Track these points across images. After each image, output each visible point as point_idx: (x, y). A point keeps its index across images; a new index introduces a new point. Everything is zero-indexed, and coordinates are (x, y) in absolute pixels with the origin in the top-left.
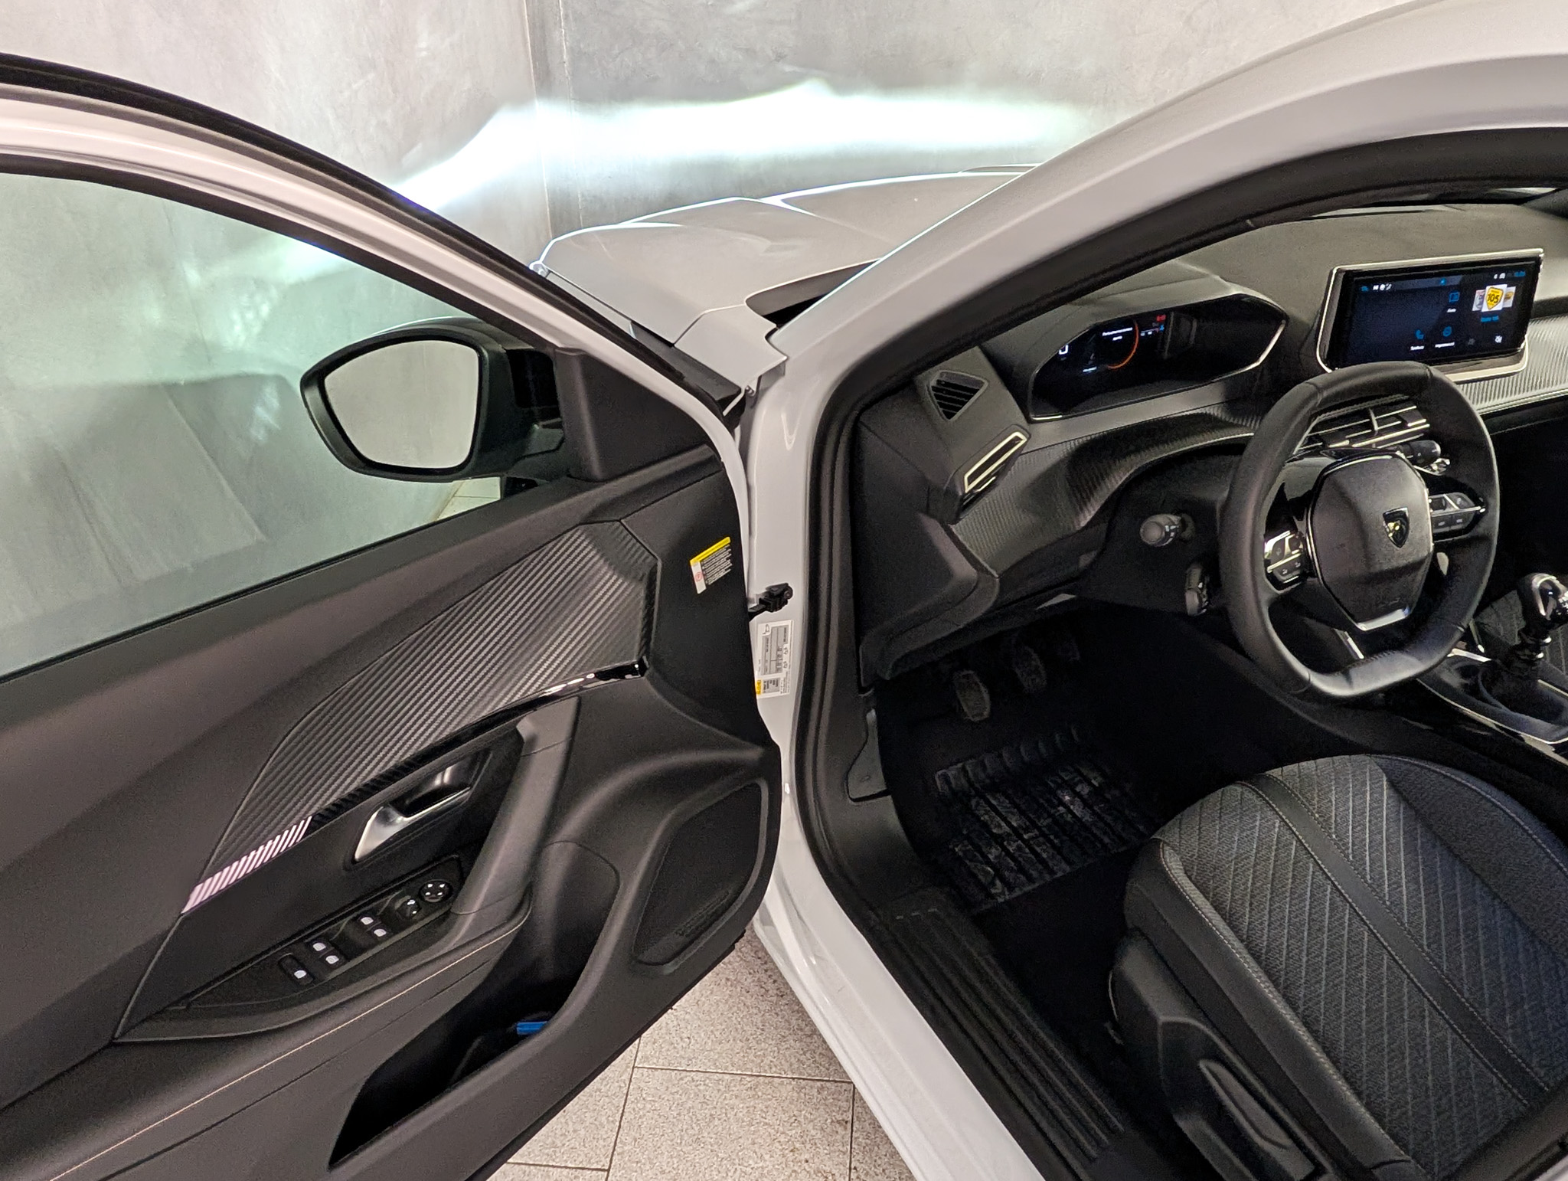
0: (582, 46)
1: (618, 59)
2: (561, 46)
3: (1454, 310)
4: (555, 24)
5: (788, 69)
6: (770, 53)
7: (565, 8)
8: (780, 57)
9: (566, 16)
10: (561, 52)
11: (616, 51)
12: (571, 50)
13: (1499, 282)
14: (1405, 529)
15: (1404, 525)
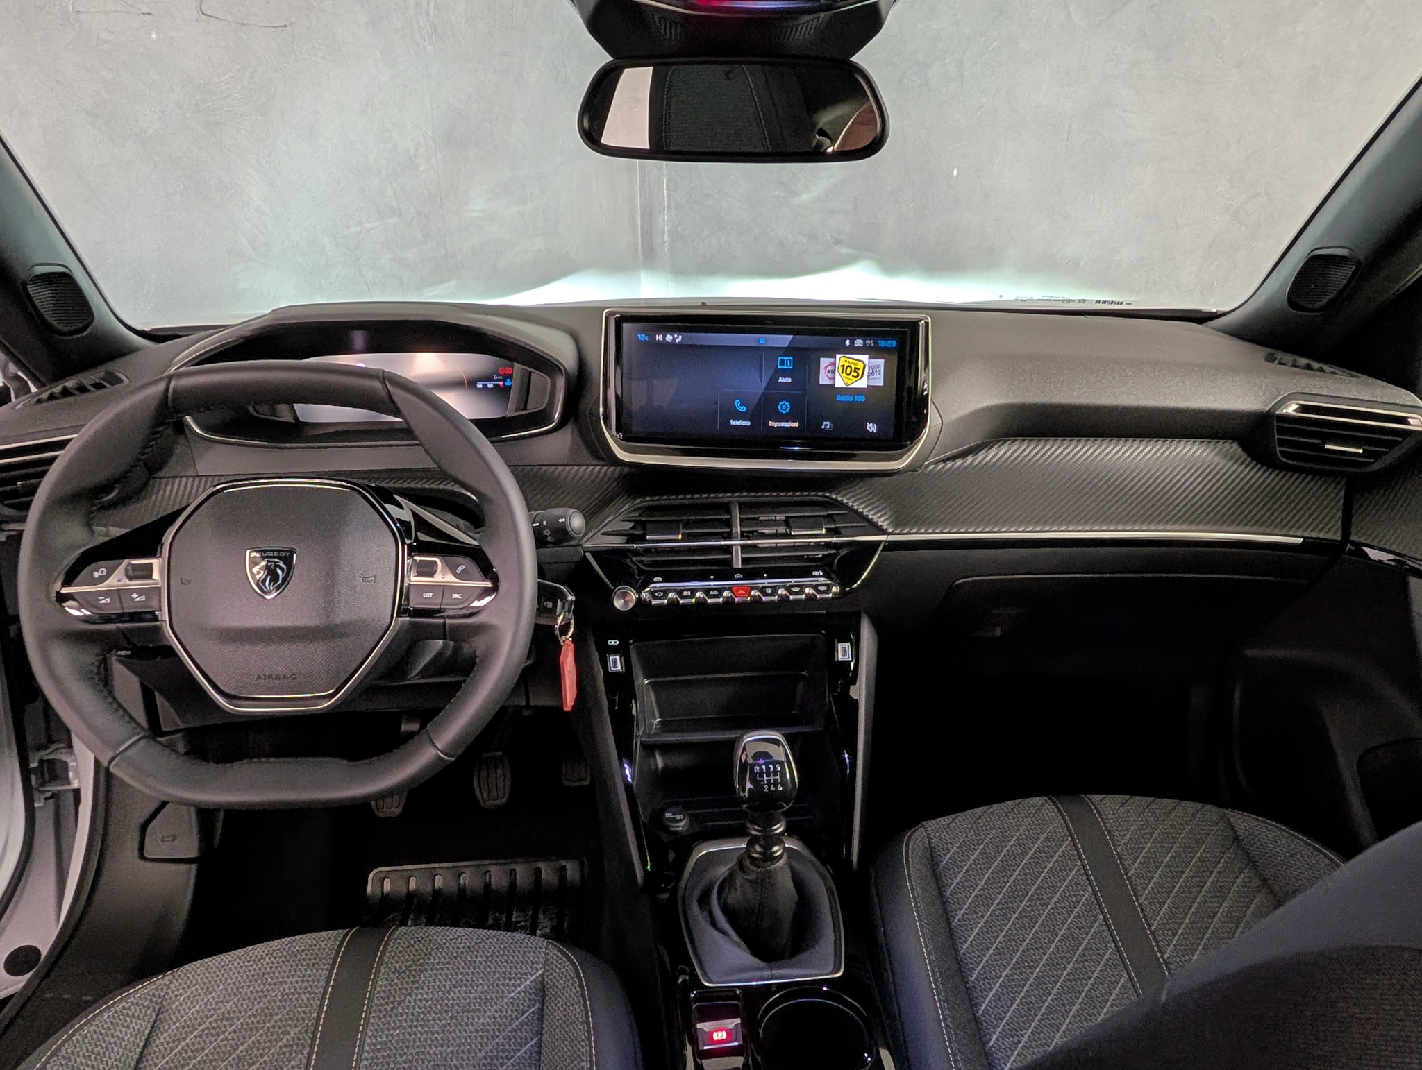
0: (679, 229)
1: (706, 241)
2: (663, 229)
3: (789, 380)
4: (660, 212)
5: (844, 251)
6: (829, 238)
7: (669, 199)
8: (838, 242)
9: (669, 205)
10: (663, 234)
11: (705, 234)
12: (671, 233)
13: (854, 350)
14: (283, 573)
15: (282, 569)
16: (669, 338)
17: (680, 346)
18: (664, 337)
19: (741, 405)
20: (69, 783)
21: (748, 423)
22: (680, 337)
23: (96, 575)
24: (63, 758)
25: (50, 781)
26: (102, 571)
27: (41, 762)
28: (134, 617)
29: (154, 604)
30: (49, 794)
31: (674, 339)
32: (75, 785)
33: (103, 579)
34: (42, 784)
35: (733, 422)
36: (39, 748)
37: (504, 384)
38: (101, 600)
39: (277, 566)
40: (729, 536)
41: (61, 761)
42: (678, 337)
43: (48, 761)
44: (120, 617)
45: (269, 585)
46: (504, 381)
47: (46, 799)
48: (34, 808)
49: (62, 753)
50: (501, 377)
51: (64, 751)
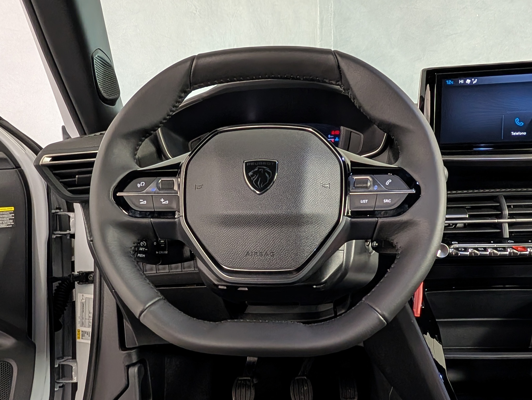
14: (269, 177)
15: (269, 173)
16: (468, 81)
17: (476, 86)
18: (465, 81)
19: (520, 122)
20: (72, 378)
21: (525, 133)
22: (476, 80)
23: (139, 185)
24: (71, 364)
25: (62, 378)
26: (143, 184)
27: (59, 365)
28: (160, 214)
29: (174, 206)
30: (61, 385)
31: (472, 82)
32: (75, 380)
33: (143, 188)
34: (59, 379)
35: (514, 134)
36: (58, 359)
37: (334, 141)
38: (141, 202)
39: (265, 171)
40: (500, 216)
41: (69, 365)
42: (475, 80)
43: (62, 365)
44: (153, 214)
45: (260, 184)
46: (335, 138)
47: (60, 387)
48: (54, 391)
49: (69, 361)
50: (333, 136)
51: (71, 360)
